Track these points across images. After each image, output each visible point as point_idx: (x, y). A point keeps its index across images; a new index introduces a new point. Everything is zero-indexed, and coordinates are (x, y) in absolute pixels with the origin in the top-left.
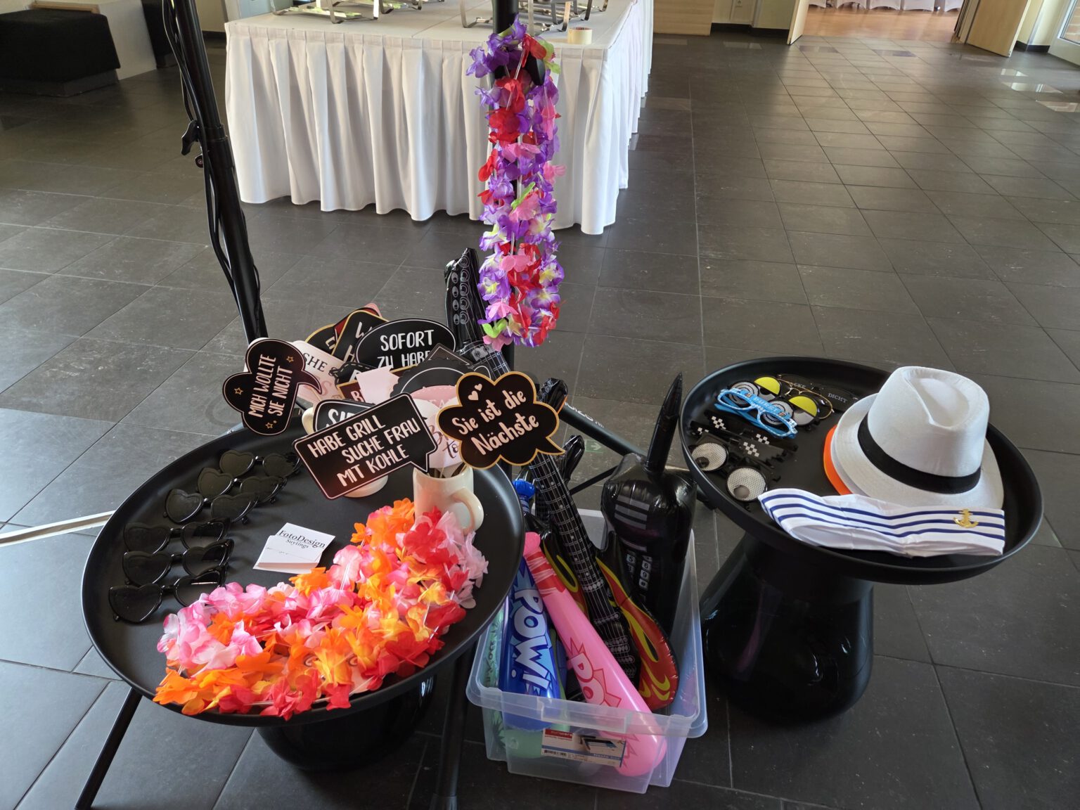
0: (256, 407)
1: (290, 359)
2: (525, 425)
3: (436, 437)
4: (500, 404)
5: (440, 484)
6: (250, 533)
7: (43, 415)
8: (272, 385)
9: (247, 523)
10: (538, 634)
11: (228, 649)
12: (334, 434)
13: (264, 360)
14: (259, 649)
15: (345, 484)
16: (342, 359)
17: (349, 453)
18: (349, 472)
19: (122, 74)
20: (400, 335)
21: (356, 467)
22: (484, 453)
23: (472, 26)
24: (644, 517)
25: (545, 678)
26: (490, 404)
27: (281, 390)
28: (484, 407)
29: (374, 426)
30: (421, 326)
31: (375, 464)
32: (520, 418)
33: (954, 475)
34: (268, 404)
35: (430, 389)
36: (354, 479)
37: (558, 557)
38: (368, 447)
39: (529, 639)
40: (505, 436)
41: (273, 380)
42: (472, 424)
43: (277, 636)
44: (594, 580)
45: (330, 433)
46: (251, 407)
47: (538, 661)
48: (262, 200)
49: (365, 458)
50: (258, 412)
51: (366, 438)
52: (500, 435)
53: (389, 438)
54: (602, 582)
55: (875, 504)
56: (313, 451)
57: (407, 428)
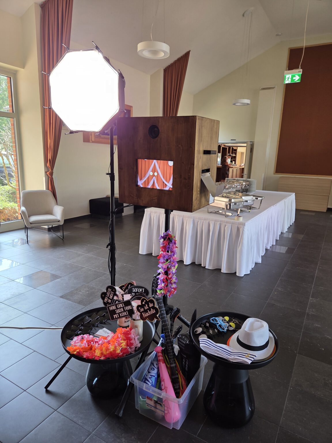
0: (106, 300)
1: (114, 290)
2: (153, 311)
3: (135, 312)
4: (148, 306)
5: (134, 322)
6: (97, 328)
7: (70, 302)
8: (110, 295)
9: (97, 326)
10: (154, 373)
11: (82, 345)
12: (115, 306)
13: (109, 290)
14: (87, 346)
15: (115, 318)
16: (125, 292)
17: (117, 311)
18: (116, 315)
19: (123, 214)
20: (137, 289)
21: (118, 314)
22: (144, 317)
23: (211, 212)
24: (184, 345)
25: (151, 383)
26: (147, 305)
27: (111, 297)
28: (145, 306)
29: (123, 306)
30: (142, 288)
31: (121, 314)
32: (152, 310)
33: (251, 345)
34: (108, 300)
35: (137, 300)
36: (117, 317)
37: (166, 355)
38: (121, 310)
39: (150, 373)
40: (149, 314)
41: (110, 294)
42: (142, 310)
43: (91, 345)
44: (173, 363)
45: (114, 305)
46: (105, 300)
47: (151, 379)
48: (144, 254)
49: (120, 313)
50: (106, 301)
51: (121, 308)
52: (148, 313)
53: (125, 309)
54: (175, 365)
55: (230, 349)
56: (110, 309)
57: (129, 308)
